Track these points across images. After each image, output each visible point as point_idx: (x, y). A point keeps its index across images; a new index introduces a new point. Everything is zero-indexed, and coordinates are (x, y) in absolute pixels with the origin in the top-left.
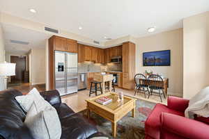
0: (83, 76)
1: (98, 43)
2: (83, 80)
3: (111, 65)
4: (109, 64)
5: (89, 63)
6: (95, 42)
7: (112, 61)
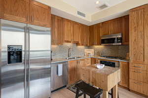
0: (60, 67)
1: (83, 15)
2: (60, 74)
3: (101, 47)
4: (97, 47)
5: (69, 45)
6: (79, 13)
7: (103, 42)
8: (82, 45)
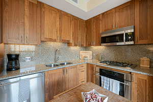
8: (76, 45)
